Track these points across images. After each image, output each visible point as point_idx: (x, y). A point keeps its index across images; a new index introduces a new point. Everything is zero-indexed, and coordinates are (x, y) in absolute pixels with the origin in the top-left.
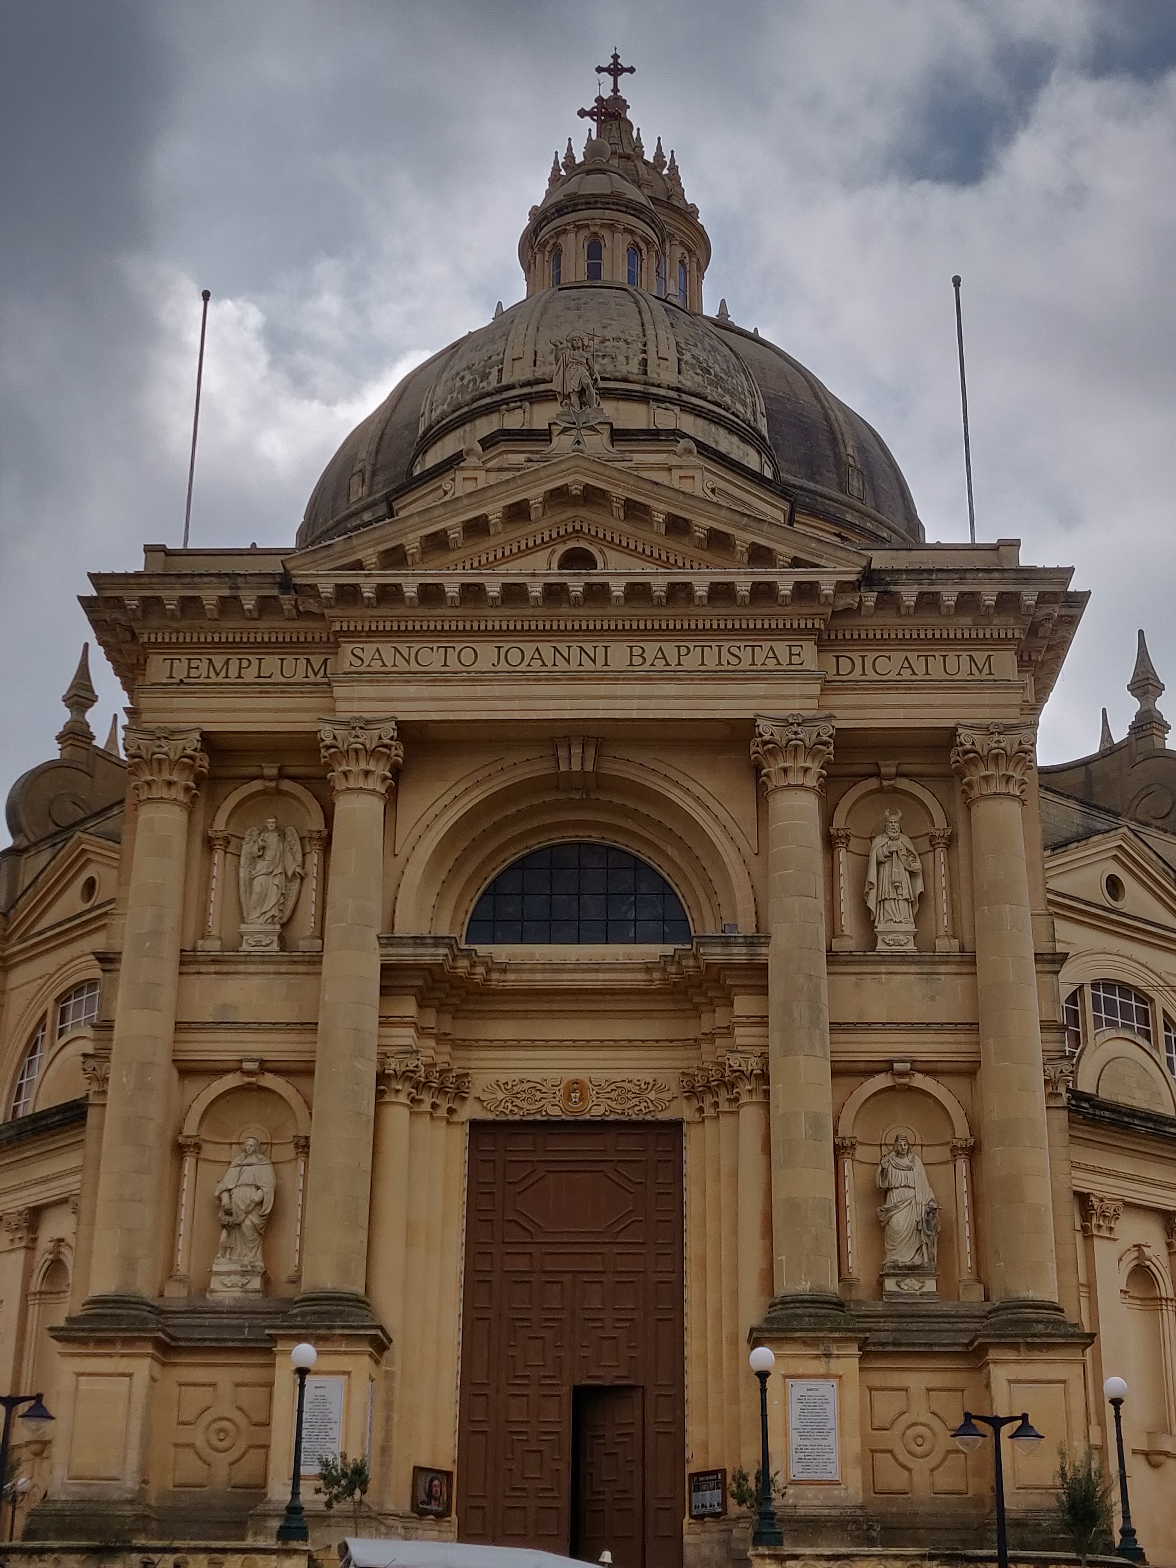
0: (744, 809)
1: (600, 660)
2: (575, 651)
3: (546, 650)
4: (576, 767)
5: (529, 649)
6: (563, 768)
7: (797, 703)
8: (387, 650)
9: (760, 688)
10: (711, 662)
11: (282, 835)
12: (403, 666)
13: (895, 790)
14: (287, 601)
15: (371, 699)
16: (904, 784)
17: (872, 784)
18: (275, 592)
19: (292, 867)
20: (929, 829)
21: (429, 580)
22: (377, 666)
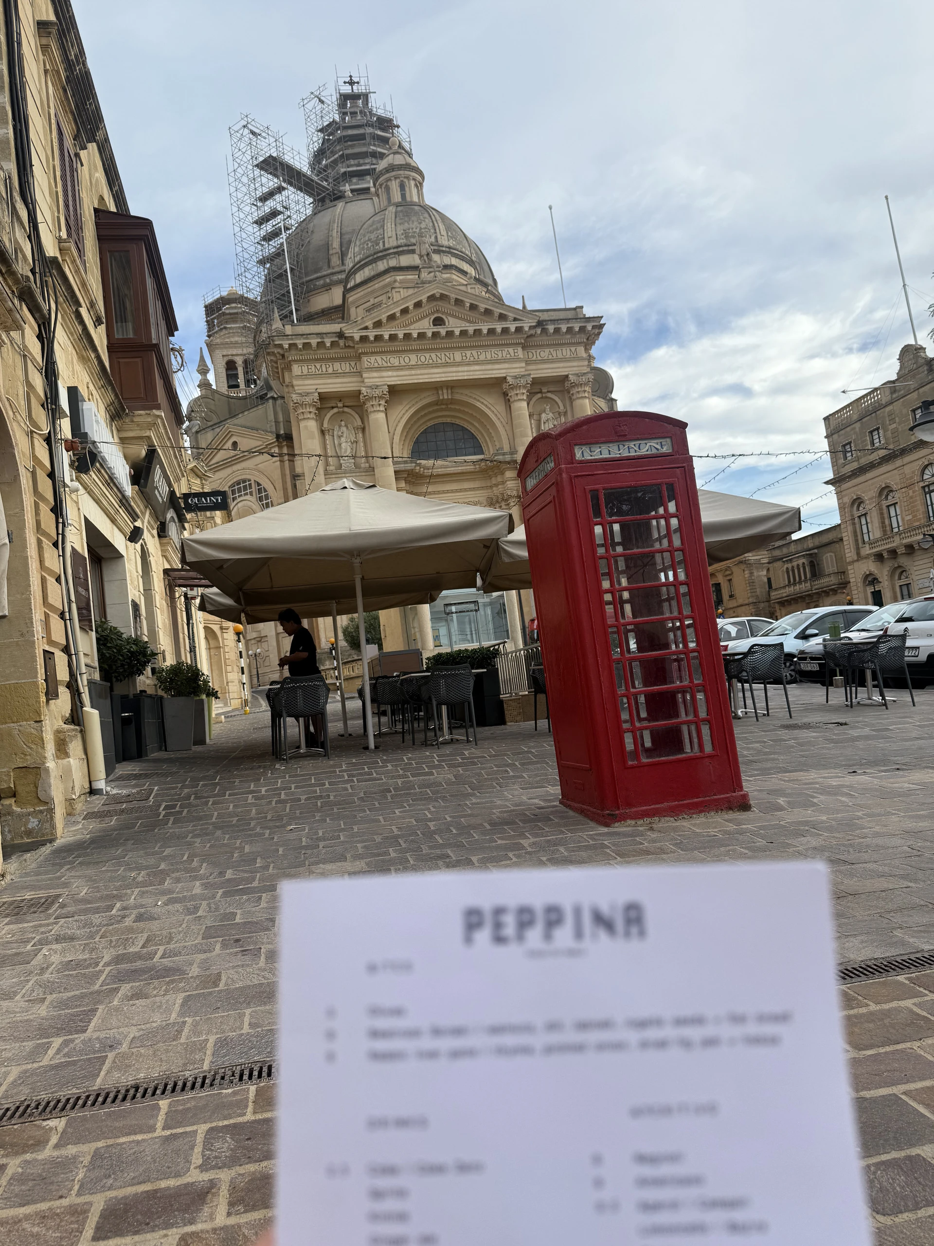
0: (500, 408)
1: (452, 359)
2: (443, 355)
3: (433, 355)
4: (446, 397)
5: (427, 355)
6: (441, 398)
7: (518, 370)
8: (379, 358)
9: (506, 366)
10: (489, 357)
11: (347, 428)
12: (385, 365)
13: (546, 397)
14: (342, 343)
15: (376, 378)
16: (549, 395)
17: (539, 395)
18: (337, 339)
19: (353, 439)
20: (558, 410)
21: (393, 333)
22: (376, 365)
